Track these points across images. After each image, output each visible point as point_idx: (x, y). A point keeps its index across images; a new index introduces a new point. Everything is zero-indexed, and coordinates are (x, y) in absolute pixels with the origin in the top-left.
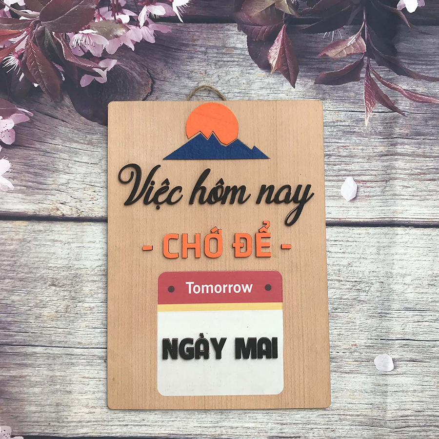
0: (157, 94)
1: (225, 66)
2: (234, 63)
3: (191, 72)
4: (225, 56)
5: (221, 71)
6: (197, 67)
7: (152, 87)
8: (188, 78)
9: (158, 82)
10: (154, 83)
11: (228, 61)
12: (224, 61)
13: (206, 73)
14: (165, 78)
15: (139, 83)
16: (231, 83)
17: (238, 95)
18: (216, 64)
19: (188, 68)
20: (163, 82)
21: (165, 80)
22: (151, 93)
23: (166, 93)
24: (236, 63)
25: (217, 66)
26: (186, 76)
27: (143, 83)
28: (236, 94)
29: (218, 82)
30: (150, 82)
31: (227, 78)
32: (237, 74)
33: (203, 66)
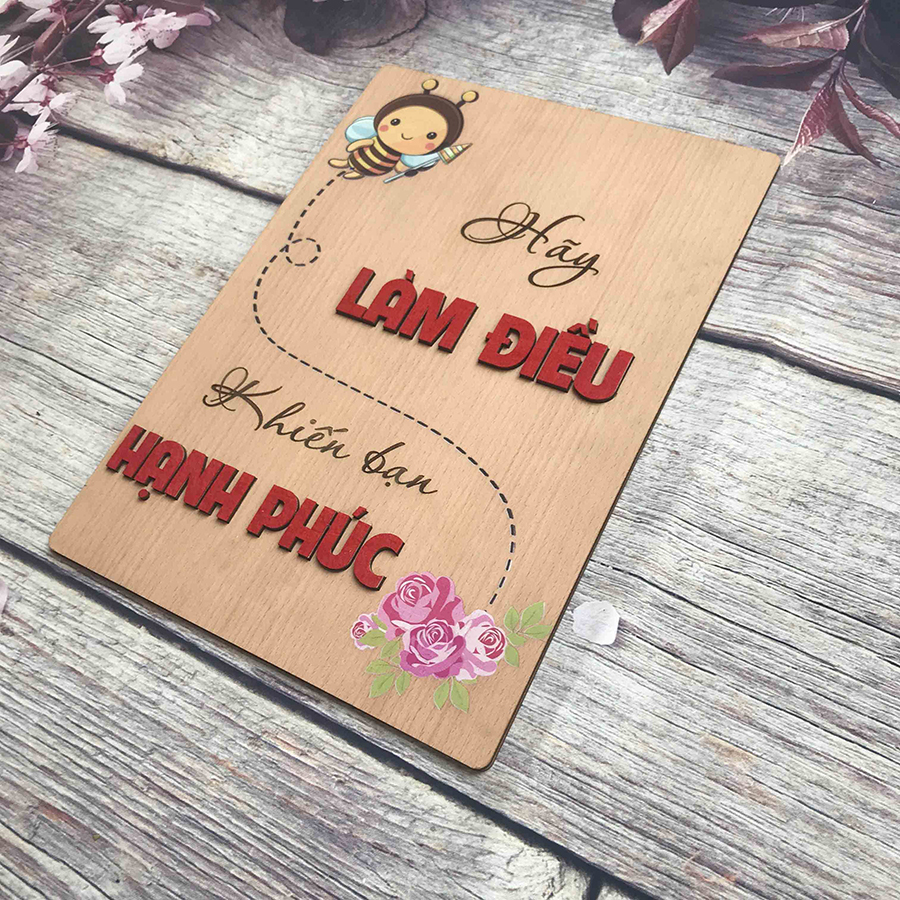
0: (421, 33)
1: (560, 20)
2: (578, 19)
3: (496, 16)
4: (567, 7)
5: (547, 27)
6: (510, 12)
7: (419, 23)
8: (486, 23)
9: (433, 18)
10: (426, 16)
11: (567, 15)
12: (562, 14)
13: (520, 23)
14: (448, 15)
15: (402, 15)
16: (556, 45)
17: (559, 62)
18: (545, 14)
19: (495, 10)
20: (440, 20)
21: (446, 17)
22: (411, 31)
23: (438, 36)
24: (581, 20)
25: (546, 18)
26: (485, 19)
27: (409, 14)
28: (555, 61)
29: (532, 39)
30: (421, 15)
31: (551, 37)
32: (573, 34)
33: (521, 13)
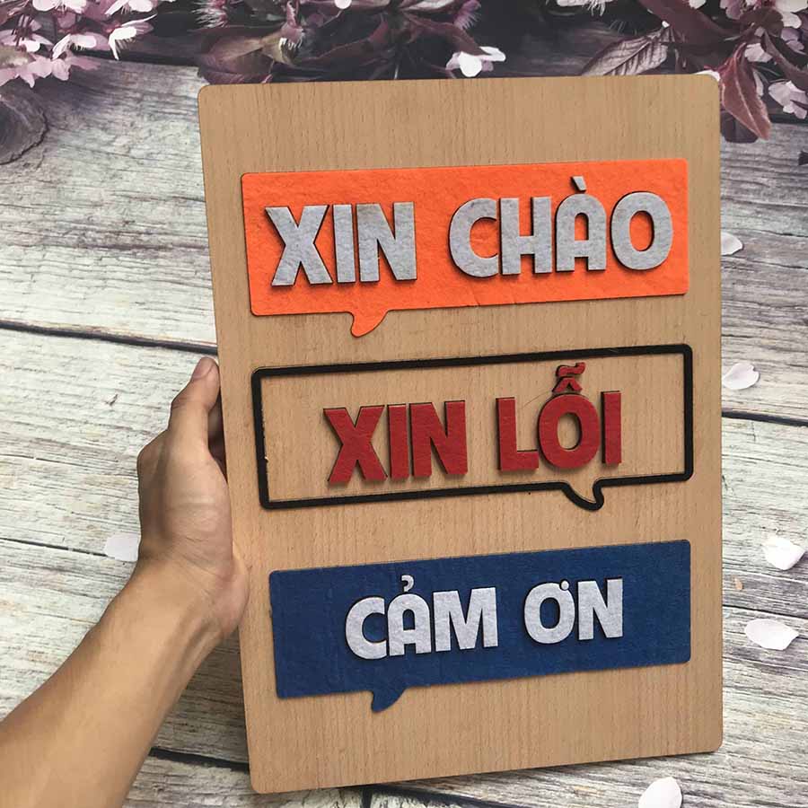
0: (46, 146)
1: (165, 118)
2: (178, 116)
3: (110, 122)
4: (167, 106)
5: (156, 126)
6: (121, 117)
7: (43, 136)
8: (102, 129)
9: (54, 130)
10: (48, 130)
11: (170, 113)
12: (165, 113)
13: (132, 125)
14: (67, 126)
15: (25, 129)
16: (167, 141)
17: (172, 157)
18: (151, 115)
19: (107, 116)
20: (61, 131)
21: (66, 128)
22: (38, 145)
23: (63, 146)
24: (182, 116)
25: (153, 119)
26: (100, 126)
27: (31, 129)
28: (170, 156)
29: (146, 138)
30: (43, 129)
31: (161, 135)
32: (179, 130)
33: (130, 116)
